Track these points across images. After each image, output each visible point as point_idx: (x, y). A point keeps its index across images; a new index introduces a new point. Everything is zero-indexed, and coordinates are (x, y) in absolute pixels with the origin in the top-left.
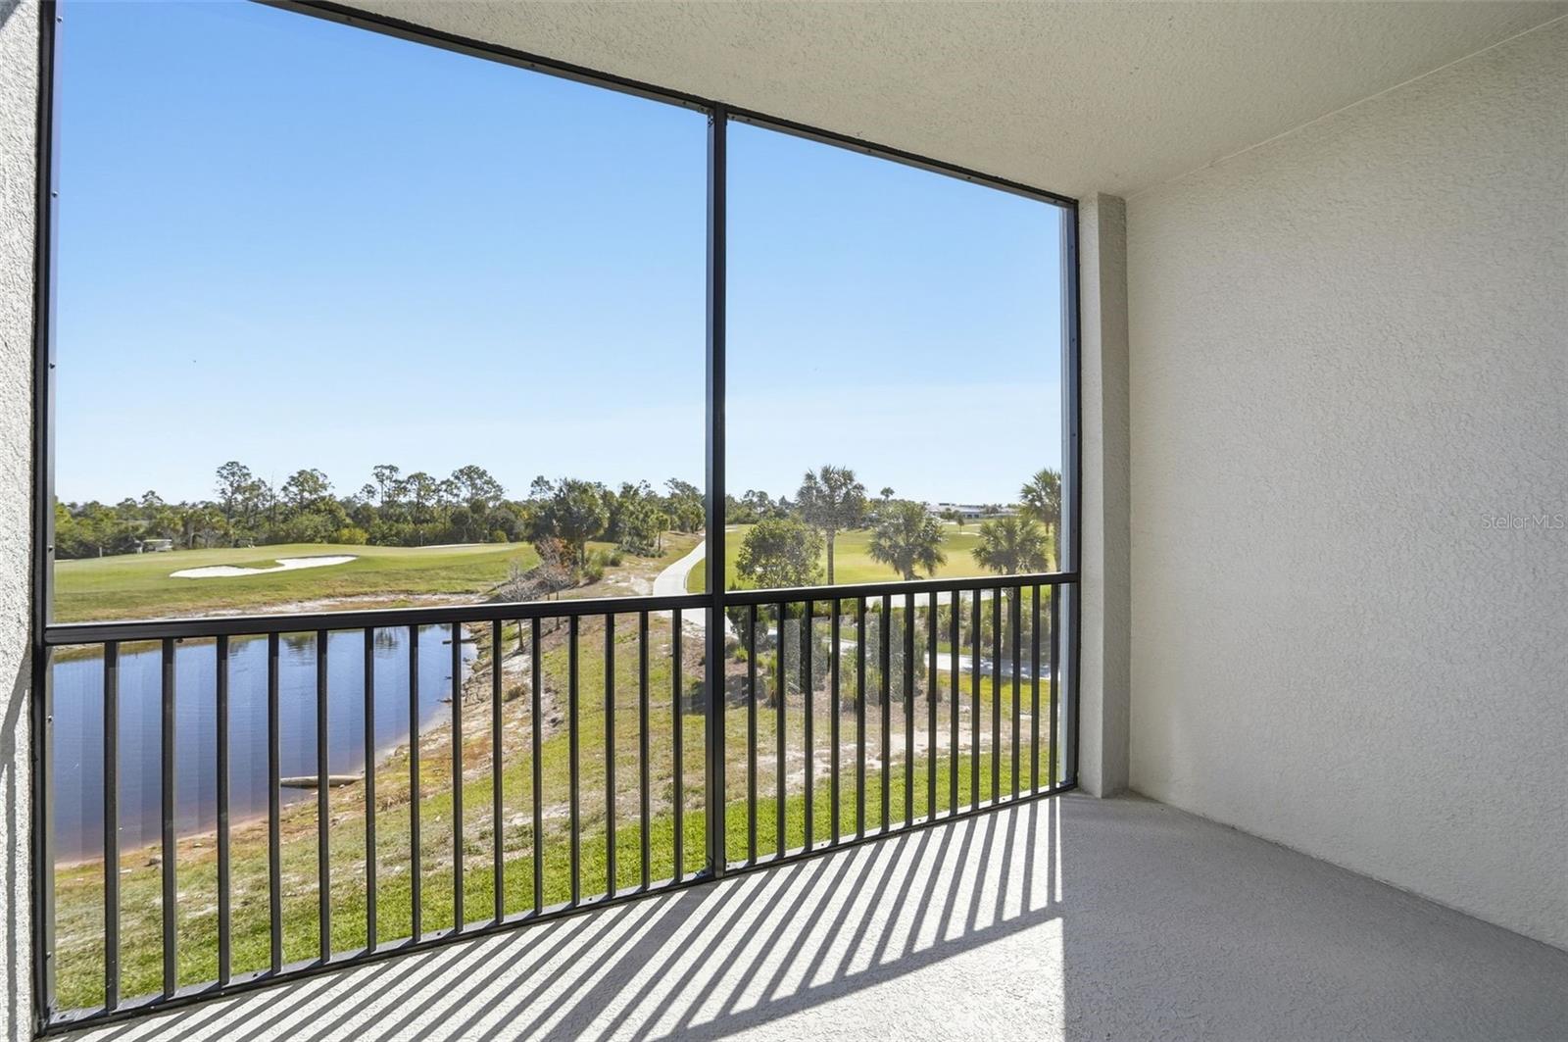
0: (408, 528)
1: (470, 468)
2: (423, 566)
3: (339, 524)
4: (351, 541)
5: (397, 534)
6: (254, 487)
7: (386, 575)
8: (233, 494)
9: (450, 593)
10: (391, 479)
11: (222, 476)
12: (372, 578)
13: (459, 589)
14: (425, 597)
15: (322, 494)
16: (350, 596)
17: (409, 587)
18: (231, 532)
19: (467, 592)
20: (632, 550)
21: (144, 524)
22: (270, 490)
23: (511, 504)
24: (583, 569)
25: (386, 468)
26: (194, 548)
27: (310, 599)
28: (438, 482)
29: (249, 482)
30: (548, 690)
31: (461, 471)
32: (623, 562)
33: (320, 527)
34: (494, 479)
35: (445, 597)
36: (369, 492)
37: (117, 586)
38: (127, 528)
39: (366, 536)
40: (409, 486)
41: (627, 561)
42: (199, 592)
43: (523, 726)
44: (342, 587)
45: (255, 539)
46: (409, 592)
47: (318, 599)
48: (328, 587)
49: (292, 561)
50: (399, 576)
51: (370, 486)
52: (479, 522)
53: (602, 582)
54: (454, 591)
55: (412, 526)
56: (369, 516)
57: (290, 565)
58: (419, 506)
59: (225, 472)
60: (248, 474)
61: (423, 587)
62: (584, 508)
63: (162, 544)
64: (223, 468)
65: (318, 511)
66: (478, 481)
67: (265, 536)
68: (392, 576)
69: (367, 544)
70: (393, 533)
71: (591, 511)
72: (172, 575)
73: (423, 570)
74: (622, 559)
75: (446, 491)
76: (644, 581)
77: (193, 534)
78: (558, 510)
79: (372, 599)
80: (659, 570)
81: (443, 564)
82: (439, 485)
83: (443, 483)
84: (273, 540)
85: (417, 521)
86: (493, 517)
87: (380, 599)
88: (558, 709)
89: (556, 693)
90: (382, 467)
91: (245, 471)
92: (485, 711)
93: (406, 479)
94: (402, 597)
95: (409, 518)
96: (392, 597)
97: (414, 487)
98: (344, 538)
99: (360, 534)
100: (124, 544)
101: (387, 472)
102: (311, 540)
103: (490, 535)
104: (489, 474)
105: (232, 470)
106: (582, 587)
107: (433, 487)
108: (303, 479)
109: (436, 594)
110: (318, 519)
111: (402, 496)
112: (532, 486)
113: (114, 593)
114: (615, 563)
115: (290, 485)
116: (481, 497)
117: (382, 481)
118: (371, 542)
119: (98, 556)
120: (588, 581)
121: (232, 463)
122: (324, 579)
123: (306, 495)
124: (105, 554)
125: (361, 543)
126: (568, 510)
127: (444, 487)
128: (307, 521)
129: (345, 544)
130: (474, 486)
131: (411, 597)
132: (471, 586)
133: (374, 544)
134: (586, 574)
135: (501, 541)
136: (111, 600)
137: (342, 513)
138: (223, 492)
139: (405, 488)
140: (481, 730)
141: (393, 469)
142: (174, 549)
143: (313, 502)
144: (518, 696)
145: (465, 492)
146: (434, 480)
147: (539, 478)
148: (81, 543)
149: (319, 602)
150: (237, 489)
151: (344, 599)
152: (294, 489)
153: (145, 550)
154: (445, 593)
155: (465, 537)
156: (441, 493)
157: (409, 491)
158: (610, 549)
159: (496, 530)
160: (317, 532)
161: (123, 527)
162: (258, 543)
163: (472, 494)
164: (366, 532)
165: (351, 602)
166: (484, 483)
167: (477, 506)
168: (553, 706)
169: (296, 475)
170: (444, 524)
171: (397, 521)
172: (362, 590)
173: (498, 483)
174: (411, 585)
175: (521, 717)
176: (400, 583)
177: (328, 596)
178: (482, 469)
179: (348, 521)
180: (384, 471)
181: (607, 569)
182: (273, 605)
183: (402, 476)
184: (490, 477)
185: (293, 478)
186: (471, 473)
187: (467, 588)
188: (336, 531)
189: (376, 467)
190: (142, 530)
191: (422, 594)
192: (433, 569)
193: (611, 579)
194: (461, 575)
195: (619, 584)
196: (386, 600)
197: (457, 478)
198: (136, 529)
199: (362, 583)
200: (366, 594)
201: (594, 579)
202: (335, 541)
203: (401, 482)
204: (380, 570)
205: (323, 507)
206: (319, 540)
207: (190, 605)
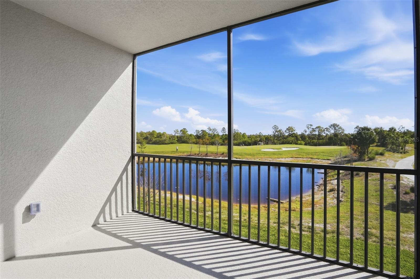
0: (315, 141)
1: (334, 124)
2: (317, 152)
3: (297, 139)
4: (301, 144)
5: (313, 143)
6: (280, 131)
7: (306, 153)
8: (275, 132)
9: (323, 159)
10: (311, 128)
11: (273, 129)
12: (302, 154)
13: (325, 159)
14: (316, 160)
15: (294, 132)
16: (297, 158)
17: (312, 157)
18: (275, 141)
19: (328, 160)
20: (391, 150)
21: (259, 139)
22: (283, 131)
23: (347, 134)
24: (368, 155)
25: (310, 125)
26: (268, 144)
27: (287, 158)
28: (324, 128)
29: (279, 130)
30: (342, 191)
31: (331, 125)
32: (385, 154)
33: (293, 141)
34: (342, 127)
35: (321, 160)
36: (305, 132)
37: (251, 152)
38: (256, 140)
39: (304, 143)
40: (316, 130)
41: (387, 154)
42: (265, 154)
43: (331, 200)
44: (295, 155)
45: (279, 143)
46: (312, 158)
47: (289, 158)
48: (292, 155)
49: (285, 148)
50: (310, 154)
51: (306, 130)
52: (337, 140)
53: (375, 160)
54: (324, 159)
55: (317, 140)
56: (305, 138)
57: (284, 149)
58: (319, 135)
59: (274, 128)
60: (278, 128)
61: (315, 157)
62: (368, 135)
63: (262, 144)
64: (273, 127)
65: (293, 136)
66: (336, 128)
67: (281, 142)
68: (308, 153)
69: (305, 145)
70: (311, 142)
71: (371, 137)
72: (261, 150)
73: (316, 153)
74: (385, 153)
75: (326, 131)
76: (393, 161)
77: (267, 142)
78: (358, 136)
79: (302, 159)
80: (402, 158)
81: (322, 151)
82: (324, 129)
83: (325, 129)
84: (283, 143)
85: (318, 139)
86: (341, 138)
87: (304, 159)
88: (343, 197)
89: (344, 193)
90: (308, 125)
91: (278, 127)
92: (322, 193)
93: (315, 128)
94: (310, 159)
95: (316, 138)
96: (307, 159)
97: (317, 130)
98: (299, 143)
99: (303, 143)
100: (255, 143)
101: (310, 126)
102: (291, 144)
103: (340, 143)
104: (340, 126)
105: (275, 127)
106: (366, 161)
107: (323, 130)
108: (289, 129)
109: (319, 159)
110: (293, 138)
111: (314, 132)
112: (355, 129)
113: (251, 153)
114: (382, 154)
115: (287, 130)
116: (338, 132)
117: (308, 129)
118: (306, 144)
119: (251, 145)
120: (369, 160)
121: (275, 125)
122: (291, 153)
123: (290, 132)
124: (252, 145)
125: (303, 145)
126: (362, 136)
127: (326, 130)
128: (290, 139)
129: (299, 145)
130: (335, 129)
131: (312, 159)
132: (330, 158)
133: (306, 145)
134: (368, 157)
135: (343, 145)
136: (250, 155)
137: (299, 137)
138: (273, 132)
139: (315, 130)
140: (319, 198)
141: (311, 125)
142: (264, 145)
143: (292, 134)
144: (333, 191)
145: (332, 131)
146: (323, 128)
147: (357, 126)
148: (249, 143)
149: (289, 159)
150: (276, 131)
151: (295, 159)
152: (287, 131)
153: (259, 145)
154: (322, 159)
155: (332, 144)
156: (325, 132)
157: (316, 131)
158: (381, 149)
159: (342, 142)
160: (292, 141)
161: (255, 140)
162: (280, 144)
163: (335, 132)
164: (304, 142)
165: (297, 159)
166: (339, 128)
167: (336, 135)
168: (342, 196)
169: (288, 128)
170: (326, 140)
171: (313, 139)
172: (299, 157)
173: (343, 128)
174: (313, 156)
175: (331, 197)
176: (309, 155)
177: (291, 157)
178: (338, 124)
179: (300, 139)
180: (309, 126)
181: (377, 156)
182: (279, 158)
183: (314, 127)
184: (341, 127)
185: (287, 129)
186: (334, 126)
187: (328, 158)
188: (297, 141)
189: (307, 125)
190: (258, 140)
191: (315, 159)
192: (319, 152)
193: (379, 160)
194: (327, 155)
195: (381, 162)
196: (306, 160)
197: (330, 127)
198: (257, 140)
199: (300, 155)
200: (300, 158)
201: (371, 159)
202: (297, 144)
203: (314, 129)
204: (305, 152)
205: (294, 135)
206: (293, 144)
207: (263, 157)
